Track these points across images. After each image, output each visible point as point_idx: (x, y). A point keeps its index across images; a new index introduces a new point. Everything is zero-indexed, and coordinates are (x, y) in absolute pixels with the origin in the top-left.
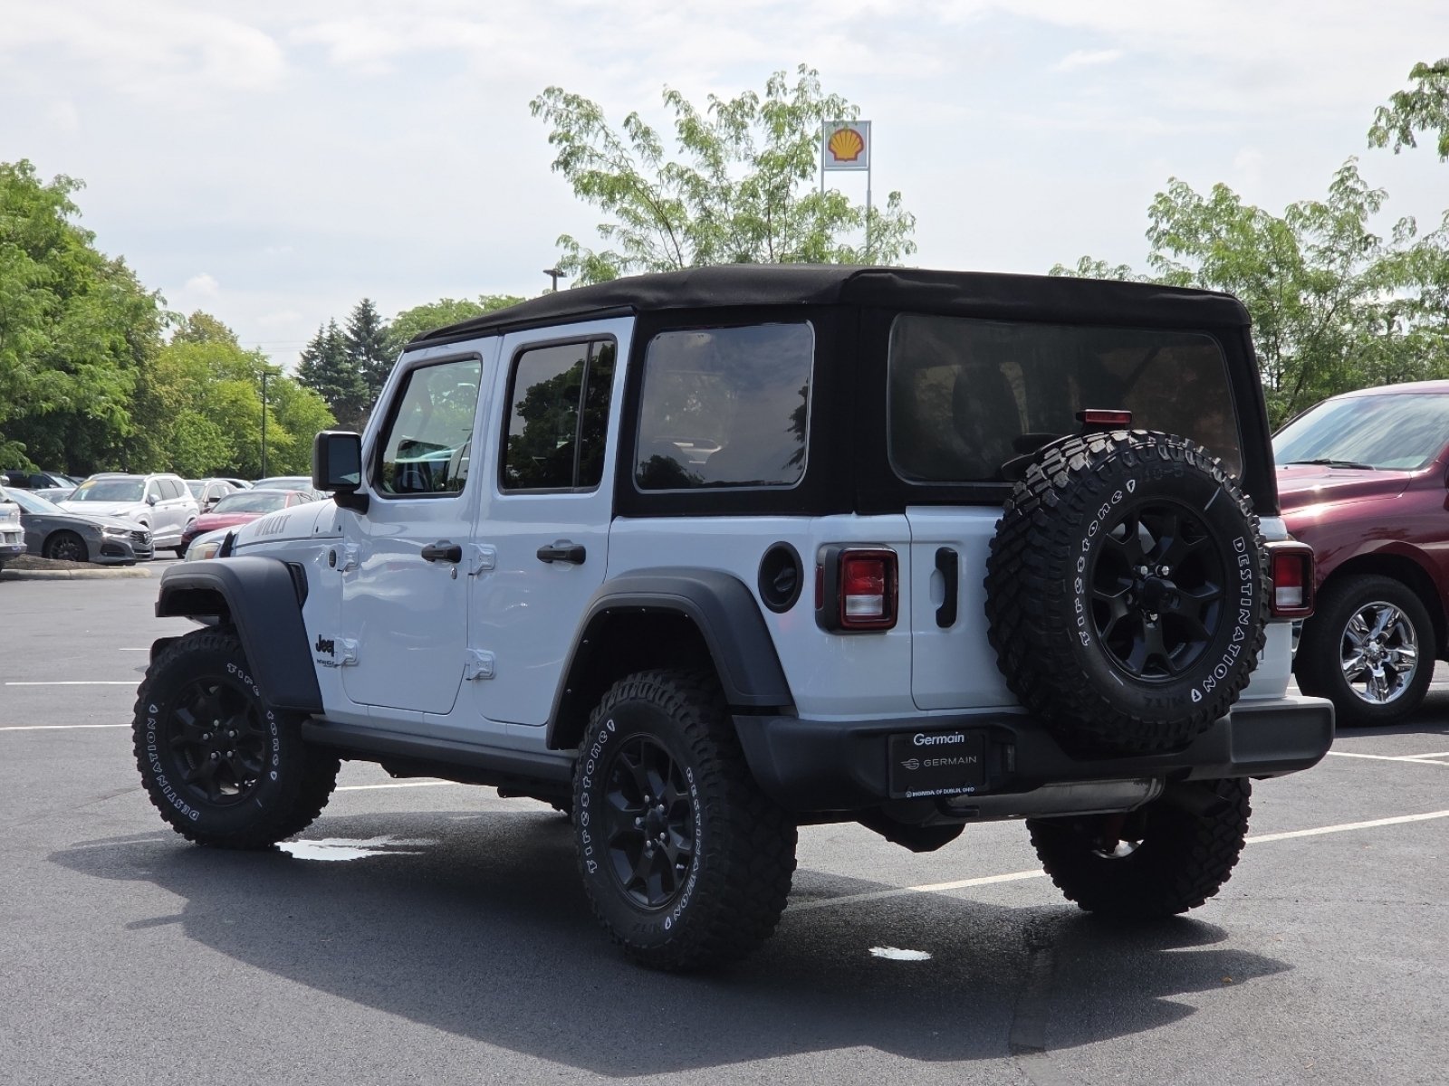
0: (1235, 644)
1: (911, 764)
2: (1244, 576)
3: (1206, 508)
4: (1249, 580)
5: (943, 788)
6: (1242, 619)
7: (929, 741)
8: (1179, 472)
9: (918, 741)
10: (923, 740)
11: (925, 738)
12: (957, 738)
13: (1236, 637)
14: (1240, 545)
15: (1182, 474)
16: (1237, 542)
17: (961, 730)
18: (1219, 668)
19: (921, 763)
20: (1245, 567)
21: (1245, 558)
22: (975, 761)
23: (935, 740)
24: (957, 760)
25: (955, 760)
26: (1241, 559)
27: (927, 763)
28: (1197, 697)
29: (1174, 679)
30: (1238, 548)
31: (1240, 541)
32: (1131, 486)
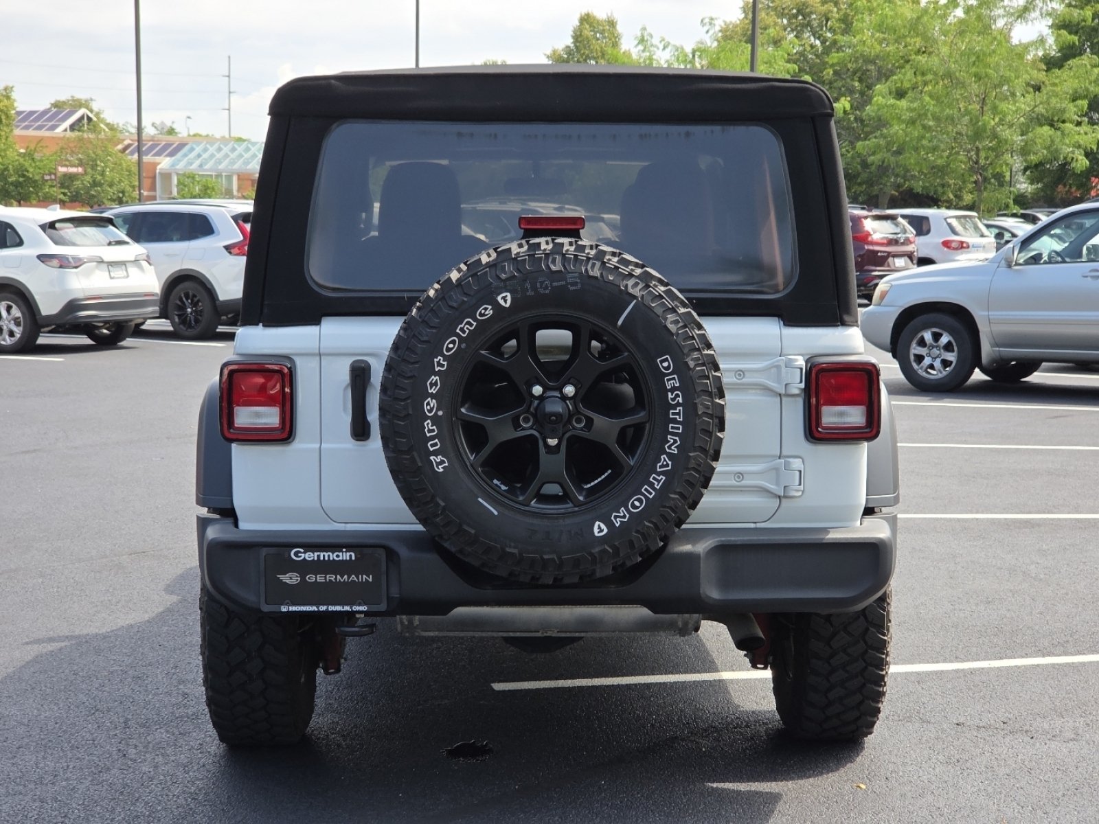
0: (659, 474)
1: (291, 578)
2: (673, 399)
3: (620, 322)
4: (678, 404)
5: (328, 604)
6: (669, 447)
7: (310, 556)
8: (574, 284)
9: (296, 554)
10: (303, 555)
11: (305, 553)
12: (345, 556)
13: (660, 467)
14: (666, 364)
15: (579, 287)
16: (662, 362)
17: (349, 547)
18: (636, 500)
19: (303, 578)
20: (673, 389)
21: (674, 379)
22: (371, 580)
23: (318, 556)
24: (349, 578)
25: (346, 576)
26: (668, 380)
27: (311, 578)
28: (601, 531)
29: (576, 509)
30: (664, 368)
31: (666, 360)
32: (505, 300)
